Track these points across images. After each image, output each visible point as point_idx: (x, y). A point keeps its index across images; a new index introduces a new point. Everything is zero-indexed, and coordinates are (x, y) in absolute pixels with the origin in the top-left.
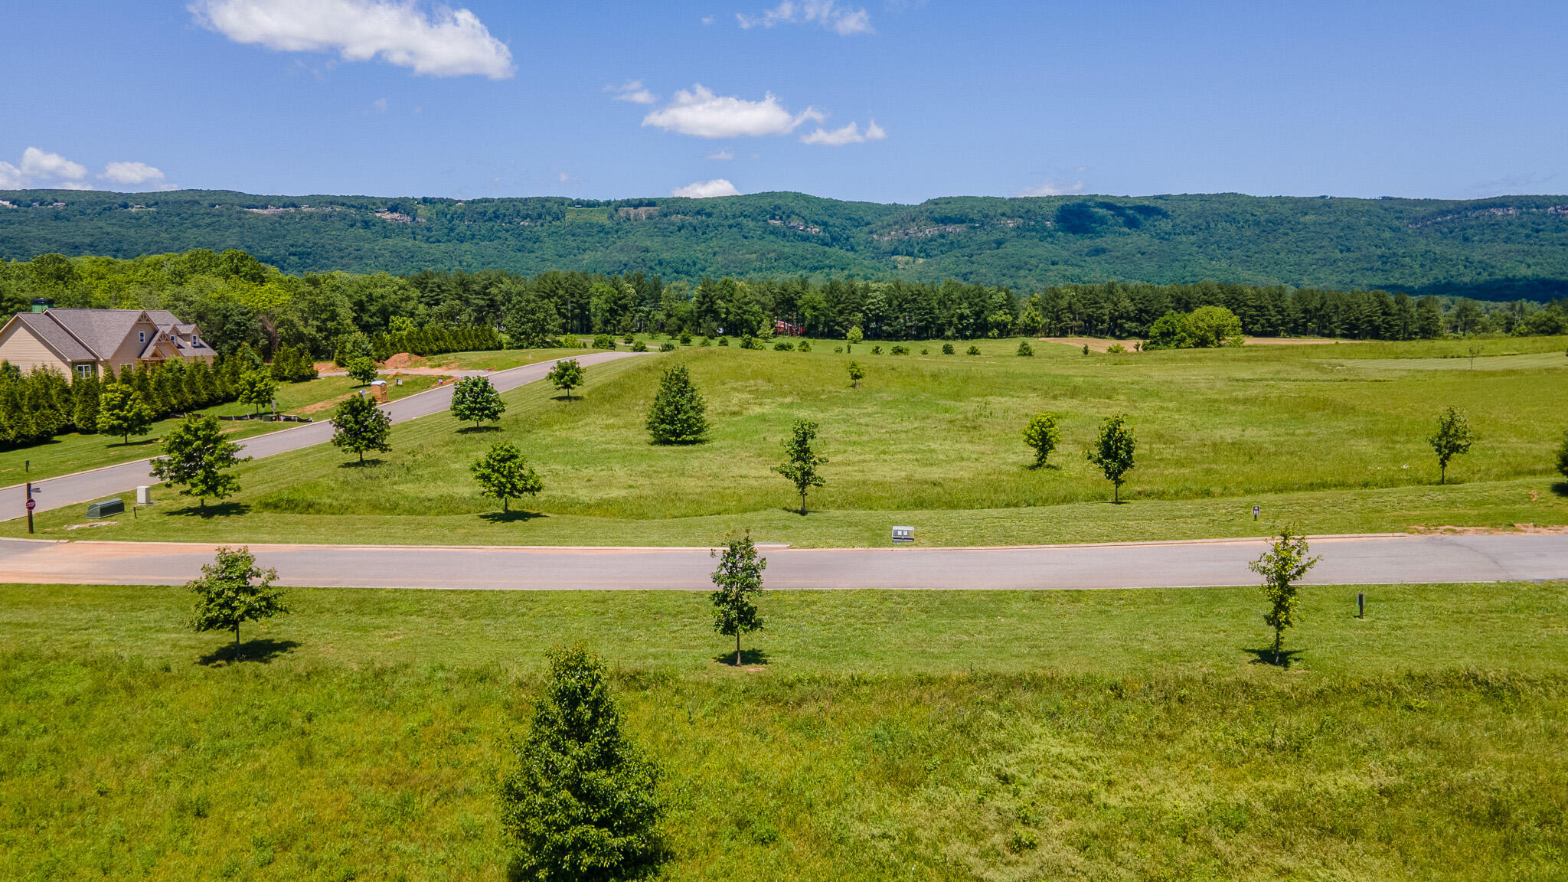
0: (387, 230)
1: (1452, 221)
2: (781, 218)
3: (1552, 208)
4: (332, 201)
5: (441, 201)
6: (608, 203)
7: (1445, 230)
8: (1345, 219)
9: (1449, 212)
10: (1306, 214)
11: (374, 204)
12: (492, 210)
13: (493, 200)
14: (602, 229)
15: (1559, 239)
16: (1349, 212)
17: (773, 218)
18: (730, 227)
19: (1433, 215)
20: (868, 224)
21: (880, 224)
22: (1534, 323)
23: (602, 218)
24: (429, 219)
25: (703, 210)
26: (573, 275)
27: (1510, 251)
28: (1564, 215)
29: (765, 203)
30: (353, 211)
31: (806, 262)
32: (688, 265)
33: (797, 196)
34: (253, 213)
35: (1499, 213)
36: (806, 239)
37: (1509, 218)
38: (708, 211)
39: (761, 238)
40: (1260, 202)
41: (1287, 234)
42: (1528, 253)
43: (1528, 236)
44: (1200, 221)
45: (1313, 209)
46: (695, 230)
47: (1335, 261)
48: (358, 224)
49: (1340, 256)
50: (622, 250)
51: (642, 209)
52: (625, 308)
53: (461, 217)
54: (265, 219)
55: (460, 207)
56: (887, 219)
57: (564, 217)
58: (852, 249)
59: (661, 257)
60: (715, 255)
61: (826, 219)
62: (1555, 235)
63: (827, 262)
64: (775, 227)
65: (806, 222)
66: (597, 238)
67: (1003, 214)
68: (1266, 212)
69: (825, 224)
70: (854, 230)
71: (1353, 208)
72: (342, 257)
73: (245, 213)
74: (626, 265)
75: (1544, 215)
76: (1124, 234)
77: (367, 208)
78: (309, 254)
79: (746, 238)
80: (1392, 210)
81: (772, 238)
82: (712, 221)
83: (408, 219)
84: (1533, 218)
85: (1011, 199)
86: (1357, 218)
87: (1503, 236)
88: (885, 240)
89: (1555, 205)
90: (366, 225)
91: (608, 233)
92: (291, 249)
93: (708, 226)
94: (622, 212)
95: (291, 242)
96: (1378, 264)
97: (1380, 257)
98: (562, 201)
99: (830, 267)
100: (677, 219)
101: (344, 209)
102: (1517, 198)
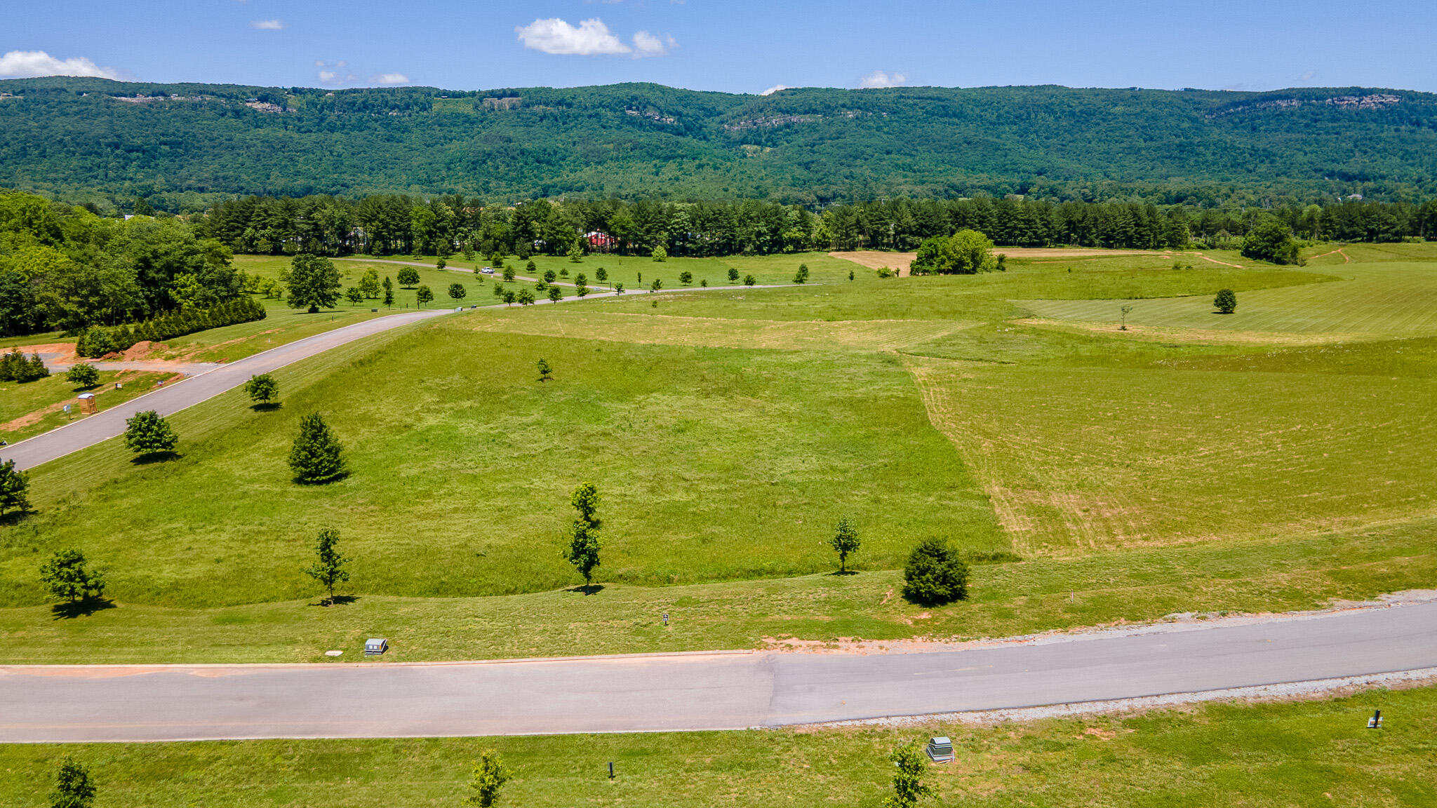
0: (258, 121)
1: (1243, 111)
2: (638, 109)
3: (1330, 100)
4: (202, 90)
5: (311, 91)
6: (473, 94)
7: (1237, 120)
8: (1151, 110)
9: (1240, 103)
10: (1116, 105)
11: (244, 94)
12: (361, 100)
13: (362, 90)
14: (467, 119)
15: (1333, 128)
16: (1154, 104)
17: (630, 108)
18: (590, 116)
19: (1227, 106)
20: (720, 113)
21: (730, 114)
22: (1262, 233)
23: (467, 109)
24: (300, 110)
25: (563, 100)
26: (394, 199)
27: (1290, 140)
28: (1339, 106)
29: (621, 94)
30: (223, 100)
31: (660, 152)
32: (549, 154)
33: (653, 87)
34: (121, 101)
35: (1284, 104)
36: (662, 128)
37: (1292, 109)
38: (568, 101)
39: (619, 128)
40: (1076, 94)
41: (1098, 124)
42: (1305, 142)
43: (1307, 126)
44: (1022, 112)
45: (1122, 101)
46: (557, 120)
47: (1139, 150)
48: (229, 114)
49: (1143, 144)
50: (486, 140)
51: (506, 100)
52: (444, 230)
53: (331, 107)
54: (133, 107)
55: (330, 98)
56: (739, 109)
57: (431, 107)
58: (705, 138)
59: (523, 147)
60: (574, 144)
61: (680, 109)
62: (1330, 125)
63: (680, 152)
64: (632, 118)
65: (661, 112)
66: (462, 128)
67: (844, 106)
68: (1081, 103)
69: (679, 114)
70: (706, 120)
71: (1157, 99)
72: (214, 147)
73: (114, 101)
74: (489, 155)
75: (1322, 106)
76: (954, 124)
77: (237, 98)
78: (180, 143)
79: (604, 127)
80: (1191, 99)
81: (629, 127)
82: (573, 111)
83: (278, 109)
84: (1313, 109)
85: (851, 91)
86: (1160, 109)
87: (1285, 126)
88: (735, 130)
89: (1332, 97)
90: (238, 114)
91: (473, 123)
92: (162, 138)
93: (569, 116)
94: (486, 103)
95: (161, 131)
96: (1176, 153)
97: (1180, 145)
98: (428, 92)
99: (683, 157)
100: (539, 109)
101: (213, 98)
102: (1299, 90)
